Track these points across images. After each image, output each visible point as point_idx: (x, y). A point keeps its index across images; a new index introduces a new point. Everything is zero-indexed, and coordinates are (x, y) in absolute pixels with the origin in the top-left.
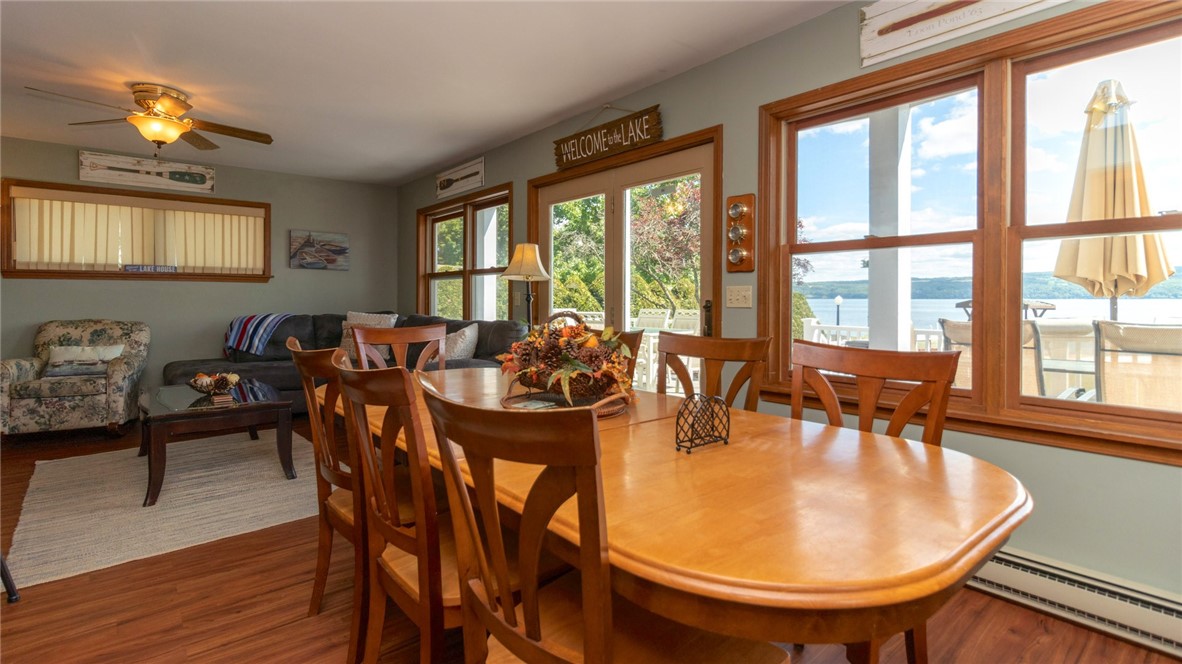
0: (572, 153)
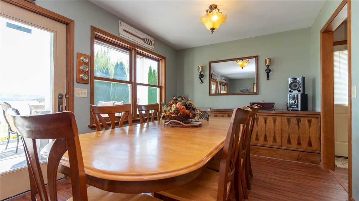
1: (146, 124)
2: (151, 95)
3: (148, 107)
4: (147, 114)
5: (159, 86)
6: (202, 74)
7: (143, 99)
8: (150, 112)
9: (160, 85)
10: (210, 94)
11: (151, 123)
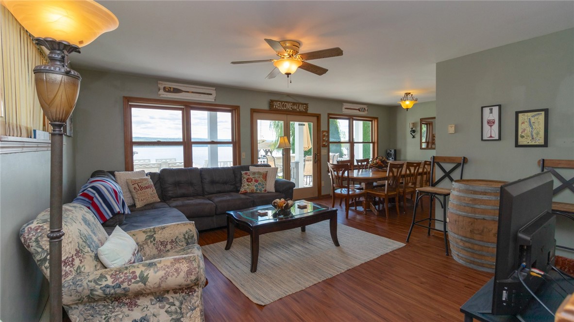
0: (277, 105)
1: (361, 170)
2: (365, 151)
3: (362, 161)
4: (362, 165)
5: (372, 142)
6: (413, 129)
7: (359, 155)
8: (363, 163)
9: (374, 141)
10: (421, 148)
11: (364, 170)
